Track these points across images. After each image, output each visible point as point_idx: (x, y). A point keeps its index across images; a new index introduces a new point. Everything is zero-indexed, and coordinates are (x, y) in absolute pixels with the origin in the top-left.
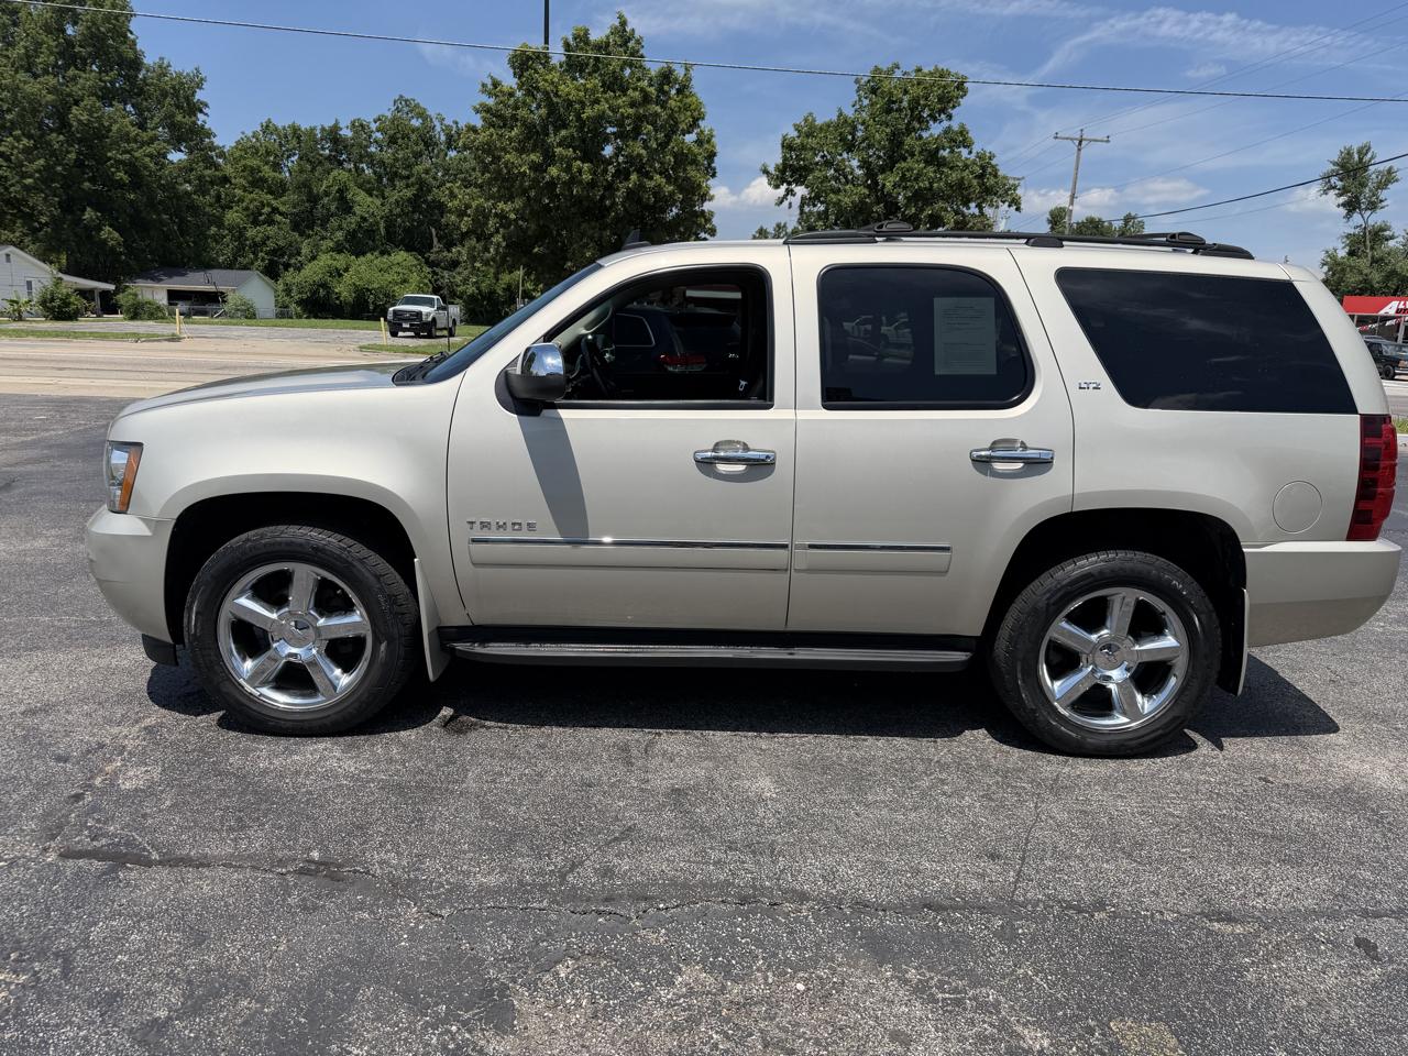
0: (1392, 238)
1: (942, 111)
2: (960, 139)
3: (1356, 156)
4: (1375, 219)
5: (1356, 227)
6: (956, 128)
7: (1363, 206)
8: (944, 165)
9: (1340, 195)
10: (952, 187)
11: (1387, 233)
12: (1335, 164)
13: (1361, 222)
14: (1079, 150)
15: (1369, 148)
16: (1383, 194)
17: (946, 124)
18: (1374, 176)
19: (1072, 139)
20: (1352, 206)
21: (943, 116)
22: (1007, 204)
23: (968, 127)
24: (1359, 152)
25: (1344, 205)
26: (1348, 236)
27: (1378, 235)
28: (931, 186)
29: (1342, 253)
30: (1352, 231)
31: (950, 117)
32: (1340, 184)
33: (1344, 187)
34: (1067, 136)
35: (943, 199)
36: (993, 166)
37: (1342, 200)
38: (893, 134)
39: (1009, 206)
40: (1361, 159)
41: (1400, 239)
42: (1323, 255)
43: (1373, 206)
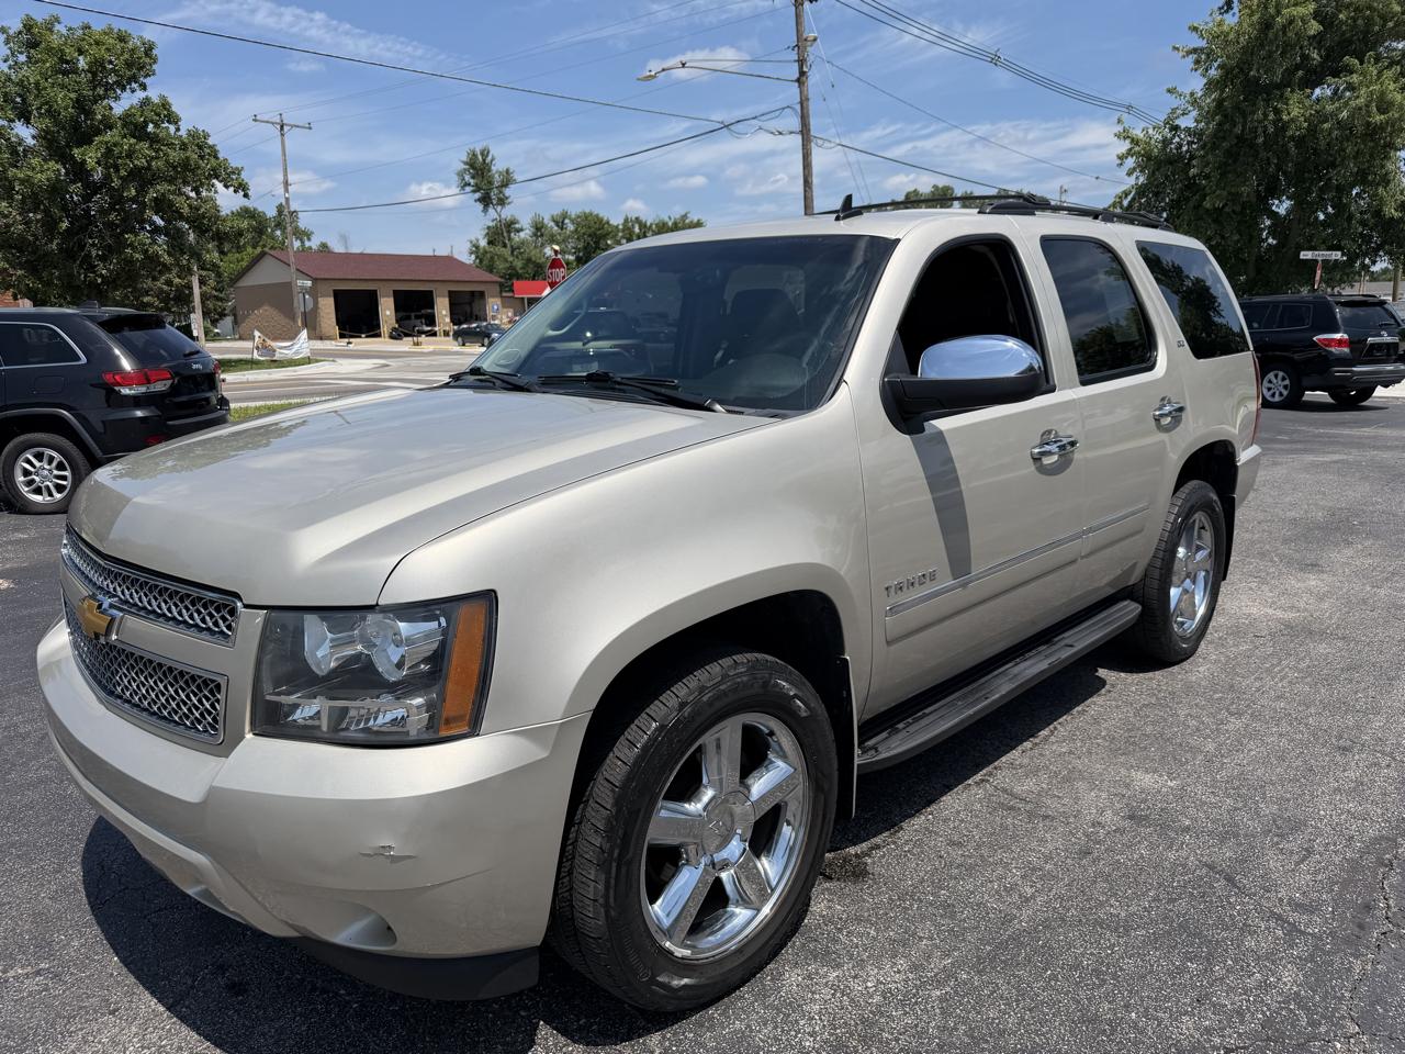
0: (522, 230)
1: (134, 78)
2: (165, 113)
3: (480, 158)
4: (507, 213)
5: (493, 221)
6: (156, 100)
7: (495, 202)
8: (158, 142)
9: (474, 191)
10: (175, 168)
11: (517, 226)
12: (466, 163)
13: (496, 216)
14: (282, 135)
15: (488, 152)
16: (507, 192)
17: (141, 94)
18: (497, 176)
19: (273, 123)
20: (486, 201)
21: (134, 85)
22: (232, 189)
23: (170, 100)
24: (482, 154)
25: (479, 200)
26: (489, 228)
27: (510, 226)
28: (149, 165)
29: (483, 243)
30: (491, 224)
31: (144, 87)
32: (472, 181)
33: (476, 185)
34: (266, 119)
35: (166, 180)
36: (210, 147)
37: (478, 195)
38: (78, 101)
39: (235, 191)
40: (484, 160)
41: (527, 231)
42: (469, 245)
43: (502, 202)
